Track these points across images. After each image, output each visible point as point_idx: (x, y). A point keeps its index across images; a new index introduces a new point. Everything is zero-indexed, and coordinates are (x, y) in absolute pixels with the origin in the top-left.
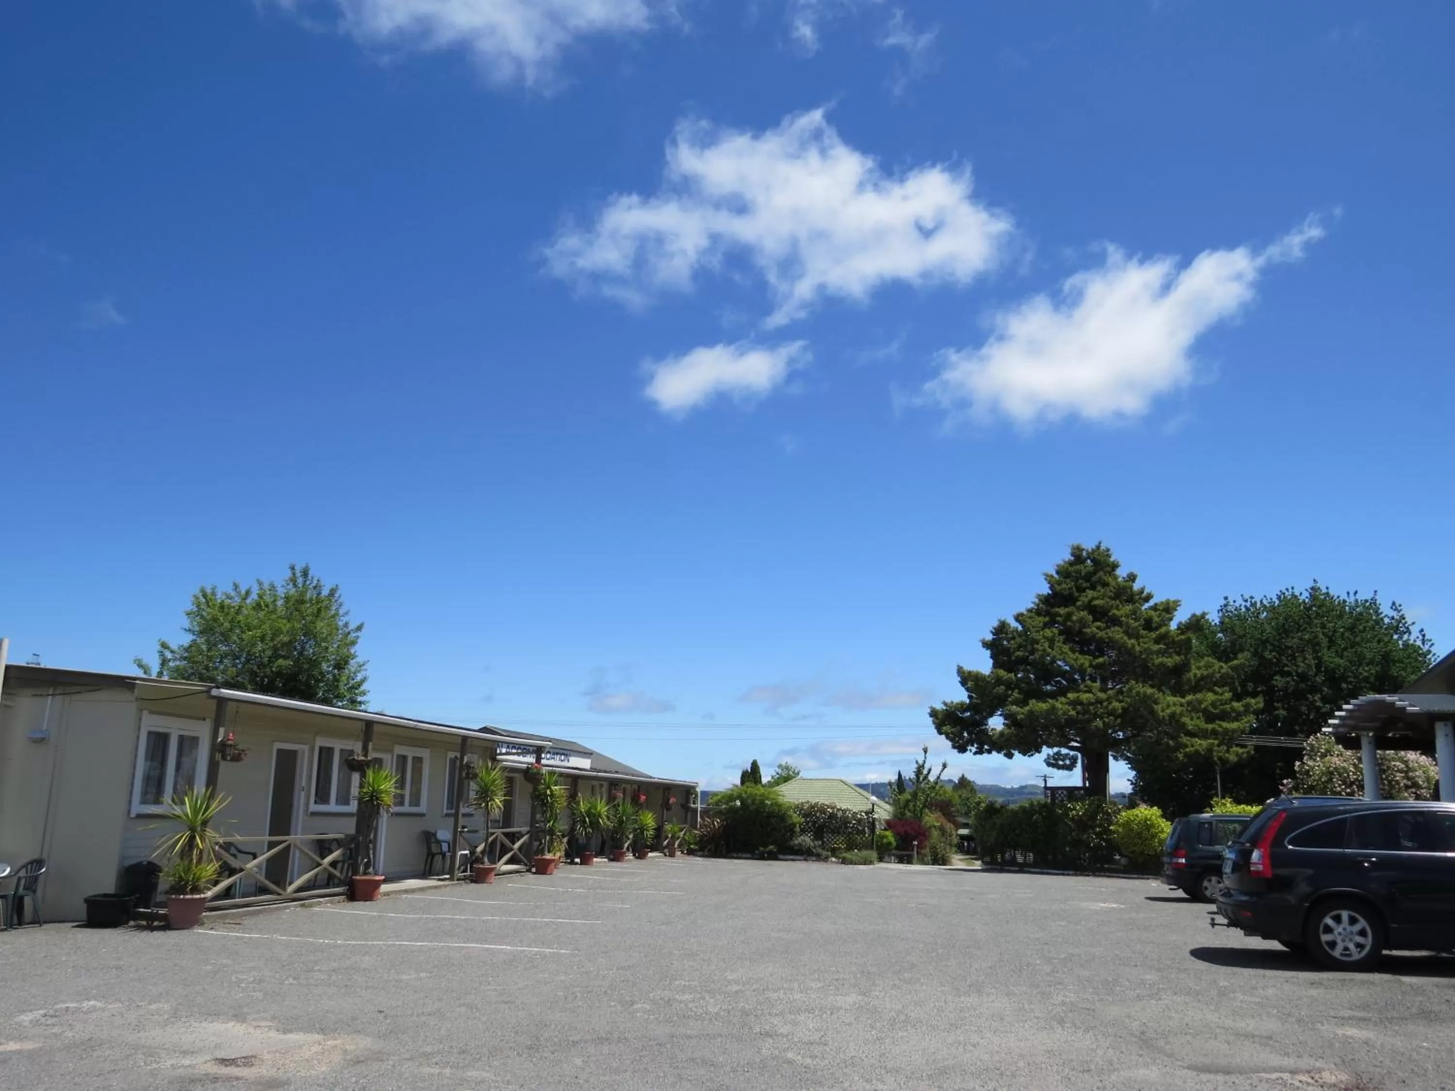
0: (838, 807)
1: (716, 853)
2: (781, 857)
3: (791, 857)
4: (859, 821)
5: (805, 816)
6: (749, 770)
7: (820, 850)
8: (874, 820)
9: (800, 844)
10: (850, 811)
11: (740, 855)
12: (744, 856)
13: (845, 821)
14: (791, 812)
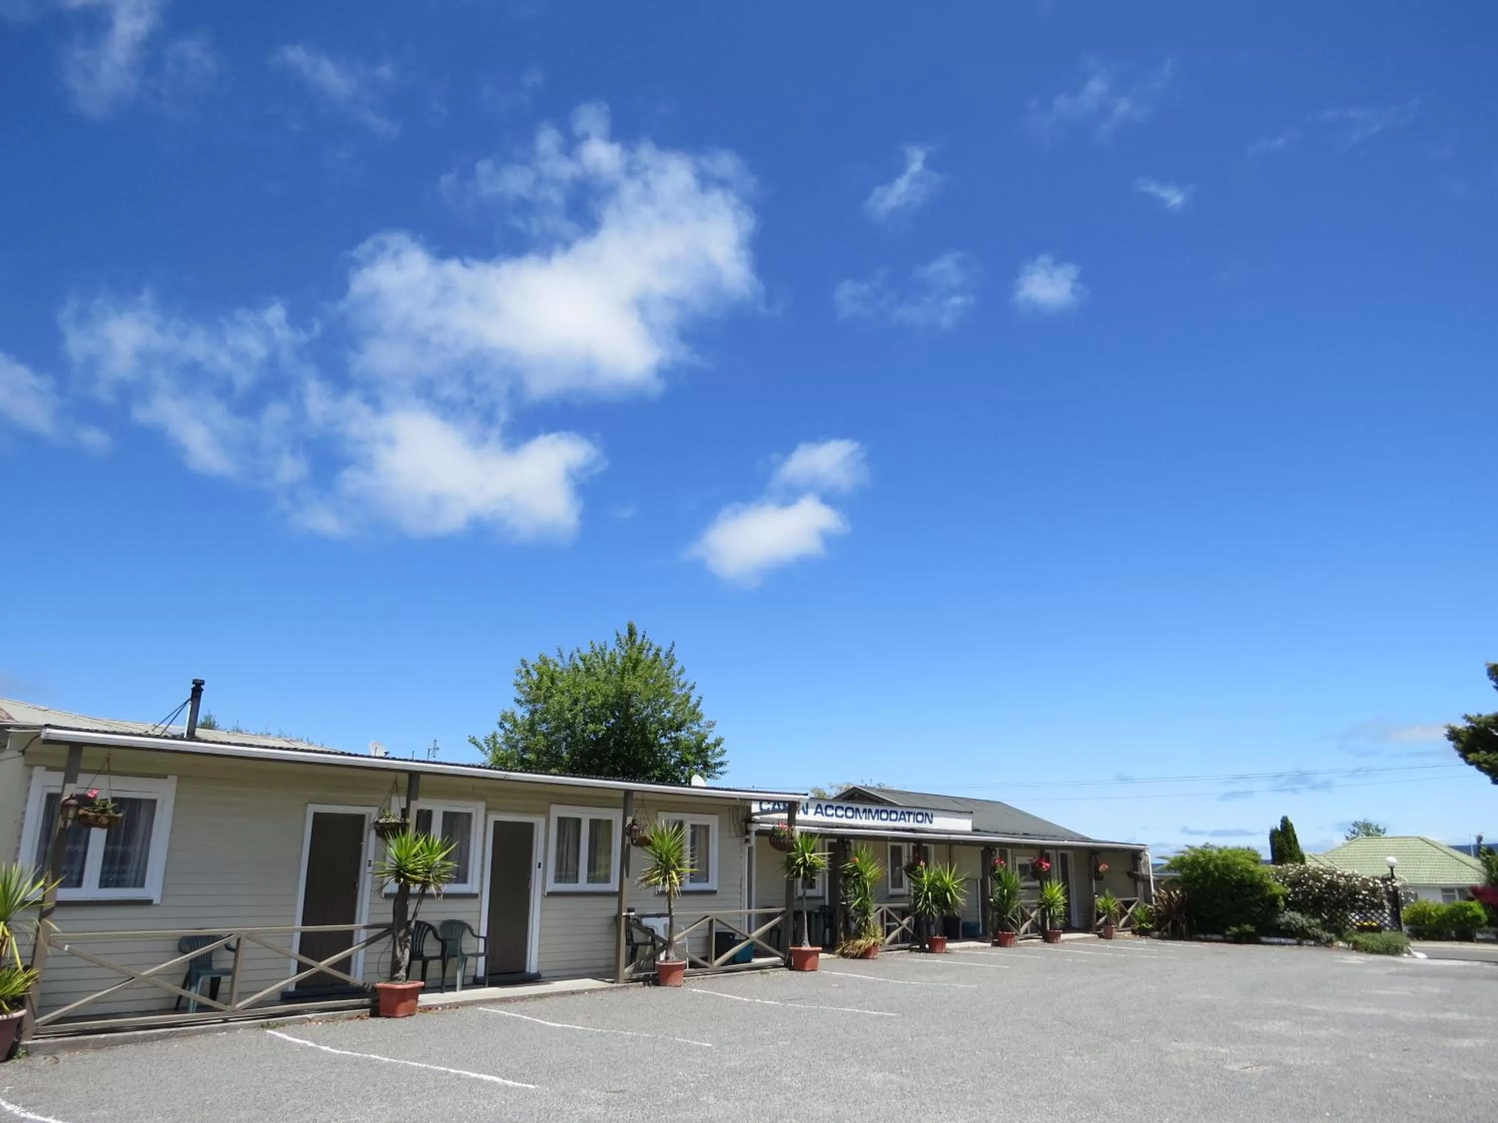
0: (1338, 872)
1: (1175, 935)
2: (1264, 939)
3: (1276, 940)
4: (1373, 891)
5: (1293, 884)
6: (1280, 829)
7: (1318, 931)
8: (1396, 889)
9: (1288, 924)
10: (1357, 877)
11: (1209, 936)
12: (1215, 937)
13: (1352, 892)
14: (1271, 881)
